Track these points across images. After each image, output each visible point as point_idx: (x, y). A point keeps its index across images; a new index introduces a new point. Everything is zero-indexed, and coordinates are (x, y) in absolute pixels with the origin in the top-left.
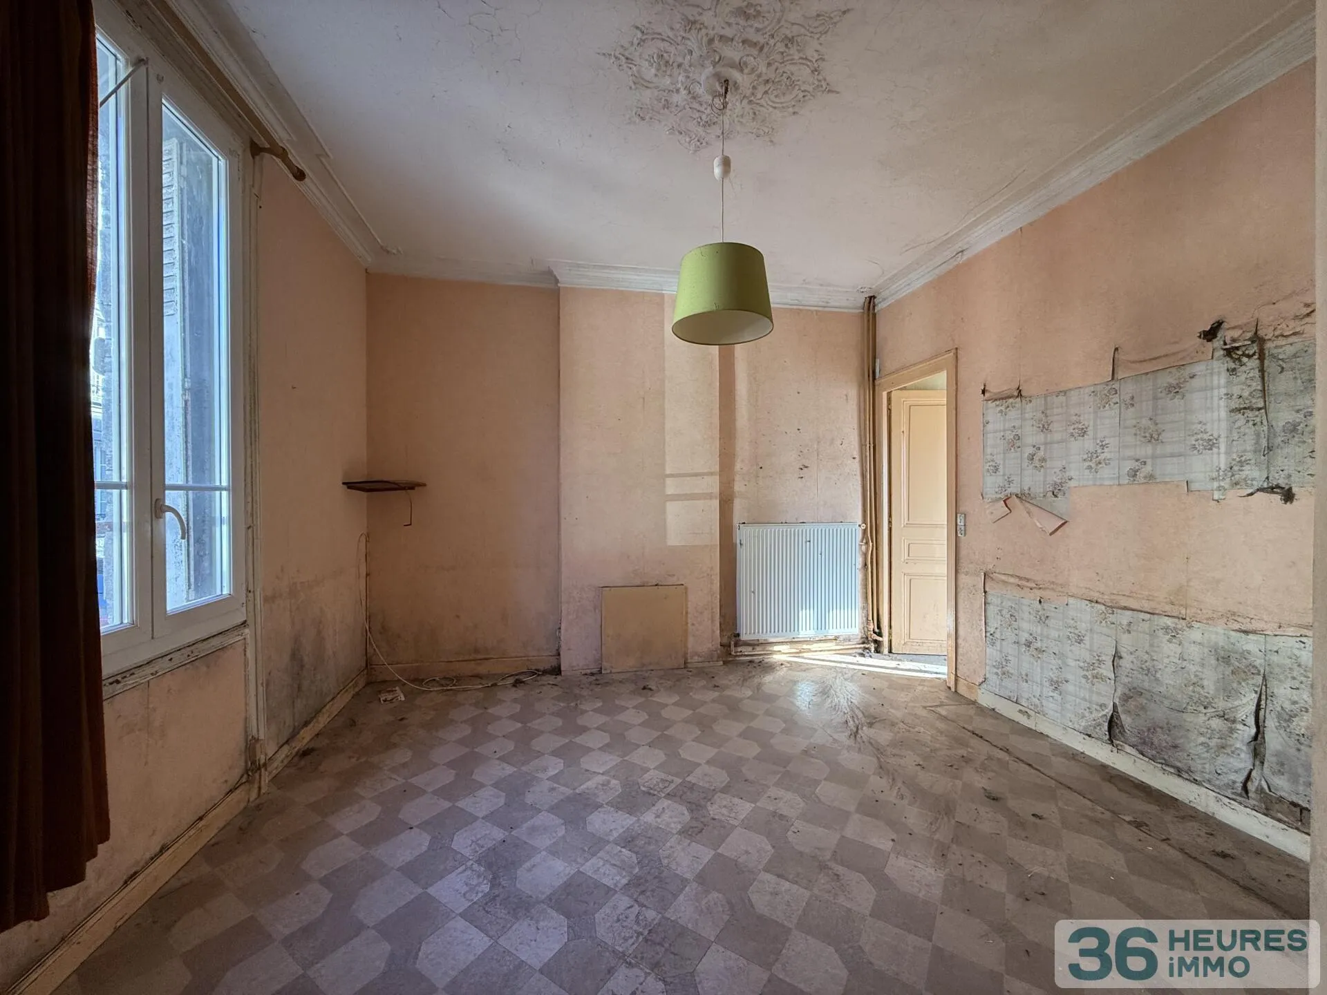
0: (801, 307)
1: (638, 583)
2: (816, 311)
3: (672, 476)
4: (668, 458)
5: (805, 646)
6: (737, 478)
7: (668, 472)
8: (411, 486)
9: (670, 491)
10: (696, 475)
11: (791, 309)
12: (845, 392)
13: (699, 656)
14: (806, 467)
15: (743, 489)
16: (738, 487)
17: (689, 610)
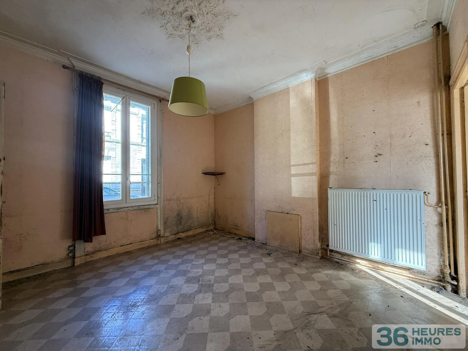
0: (373, 59)
1: (280, 211)
2: (387, 56)
3: (294, 166)
4: (292, 157)
5: (381, 266)
6: (332, 164)
7: (292, 164)
8: (222, 174)
9: (293, 172)
10: (305, 164)
11: (366, 64)
12: (417, 100)
13: (307, 250)
14: (381, 155)
15: (335, 170)
16: (333, 169)
17: (303, 227)
